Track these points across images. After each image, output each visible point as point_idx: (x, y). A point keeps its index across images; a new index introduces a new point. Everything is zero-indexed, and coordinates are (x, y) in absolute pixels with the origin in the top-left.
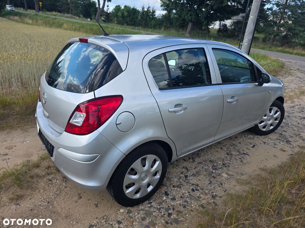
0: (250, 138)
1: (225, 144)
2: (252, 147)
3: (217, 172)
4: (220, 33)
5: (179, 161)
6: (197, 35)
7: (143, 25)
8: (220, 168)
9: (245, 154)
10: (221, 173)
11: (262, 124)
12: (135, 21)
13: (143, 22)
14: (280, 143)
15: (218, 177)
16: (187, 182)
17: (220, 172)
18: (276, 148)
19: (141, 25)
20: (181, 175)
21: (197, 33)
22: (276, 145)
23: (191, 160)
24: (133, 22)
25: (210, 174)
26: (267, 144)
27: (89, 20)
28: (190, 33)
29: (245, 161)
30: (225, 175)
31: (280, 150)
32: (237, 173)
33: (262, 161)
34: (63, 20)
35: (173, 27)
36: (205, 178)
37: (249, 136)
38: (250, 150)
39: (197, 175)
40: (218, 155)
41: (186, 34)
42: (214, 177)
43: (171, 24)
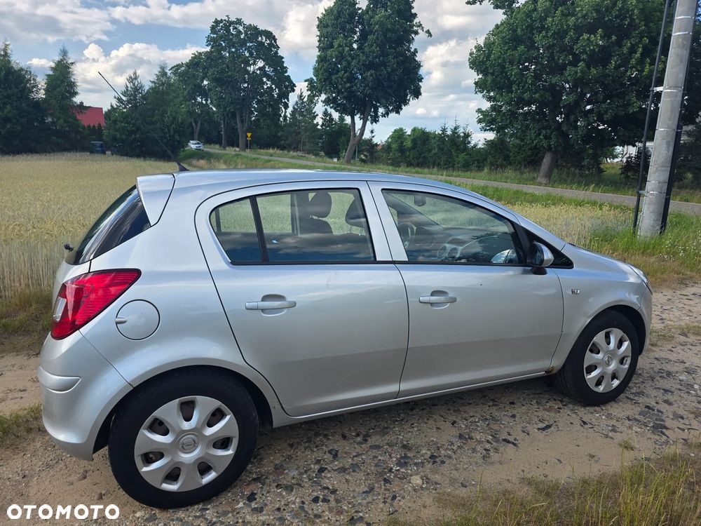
0: (550, 410)
1: (471, 414)
2: (539, 429)
3: (403, 470)
4: (629, 174)
5: (330, 437)
6: (569, 180)
7: (442, 163)
8: (416, 464)
9: (509, 442)
10: (411, 476)
11: (594, 374)
12: (425, 158)
13: (443, 159)
14: (630, 427)
15: (397, 481)
16: (315, 482)
17: (409, 471)
18: (612, 438)
19: (439, 164)
20: (312, 466)
21: (568, 175)
22: (615, 432)
23: (359, 439)
24: (421, 160)
25: (382, 474)
26: (591, 426)
27: (335, 160)
28: (548, 175)
29: (494, 456)
30: (417, 480)
31: (620, 445)
32: (453, 481)
33: (544, 464)
34: (282, 162)
35: (510, 164)
36: (364, 478)
37: (551, 404)
38: (528, 434)
39: (351, 470)
40: (432, 436)
41: (539, 178)
42: (386, 481)
43: (506, 158)
